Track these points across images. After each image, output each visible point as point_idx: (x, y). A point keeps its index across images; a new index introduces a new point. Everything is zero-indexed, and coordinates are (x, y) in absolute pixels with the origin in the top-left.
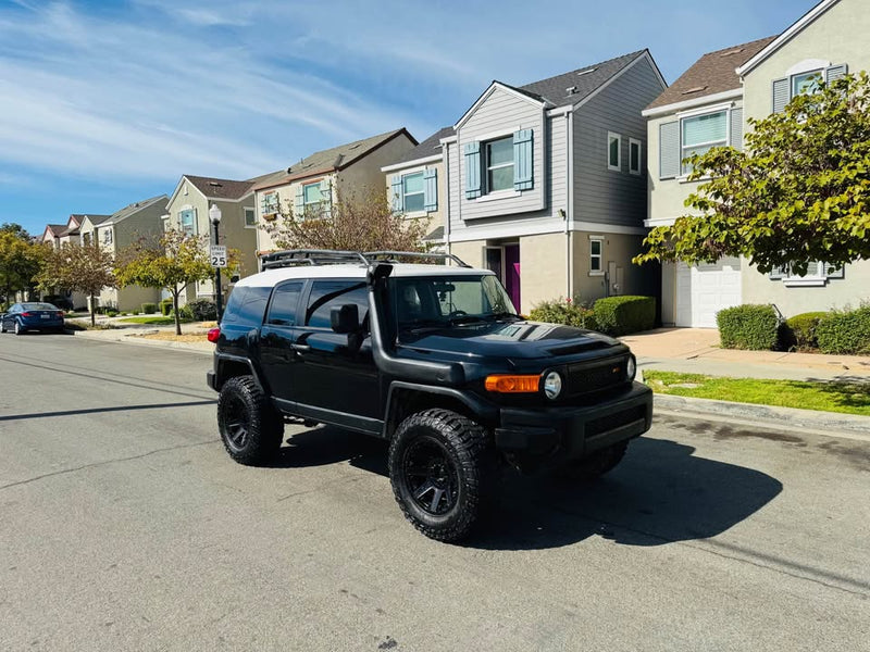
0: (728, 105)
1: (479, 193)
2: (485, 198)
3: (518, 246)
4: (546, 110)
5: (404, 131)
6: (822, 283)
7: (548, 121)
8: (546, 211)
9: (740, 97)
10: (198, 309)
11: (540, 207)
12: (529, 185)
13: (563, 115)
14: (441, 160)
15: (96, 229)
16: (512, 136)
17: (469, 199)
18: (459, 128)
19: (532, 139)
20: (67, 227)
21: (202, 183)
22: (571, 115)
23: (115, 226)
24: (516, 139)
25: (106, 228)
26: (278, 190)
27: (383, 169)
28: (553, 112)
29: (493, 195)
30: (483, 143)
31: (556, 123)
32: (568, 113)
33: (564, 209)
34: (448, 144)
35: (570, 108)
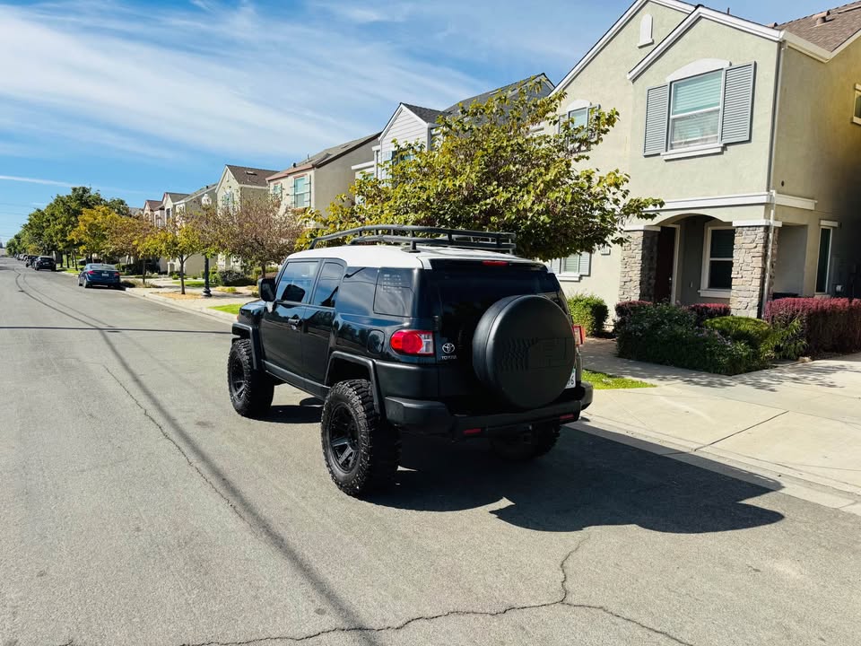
4: (430, 129)
6: (577, 279)
7: (431, 138)
10: (225, 276)
14: (373, 166)
15: (175, 206)
18: (381, 140)
20: (162, 202)
21: (234, 169)
23: (186, 203)
25: (181, 205)
26: (282, 181)
27: (354, 168)
28: (434, 132)
30: (394, 153)
34: (378, 151)
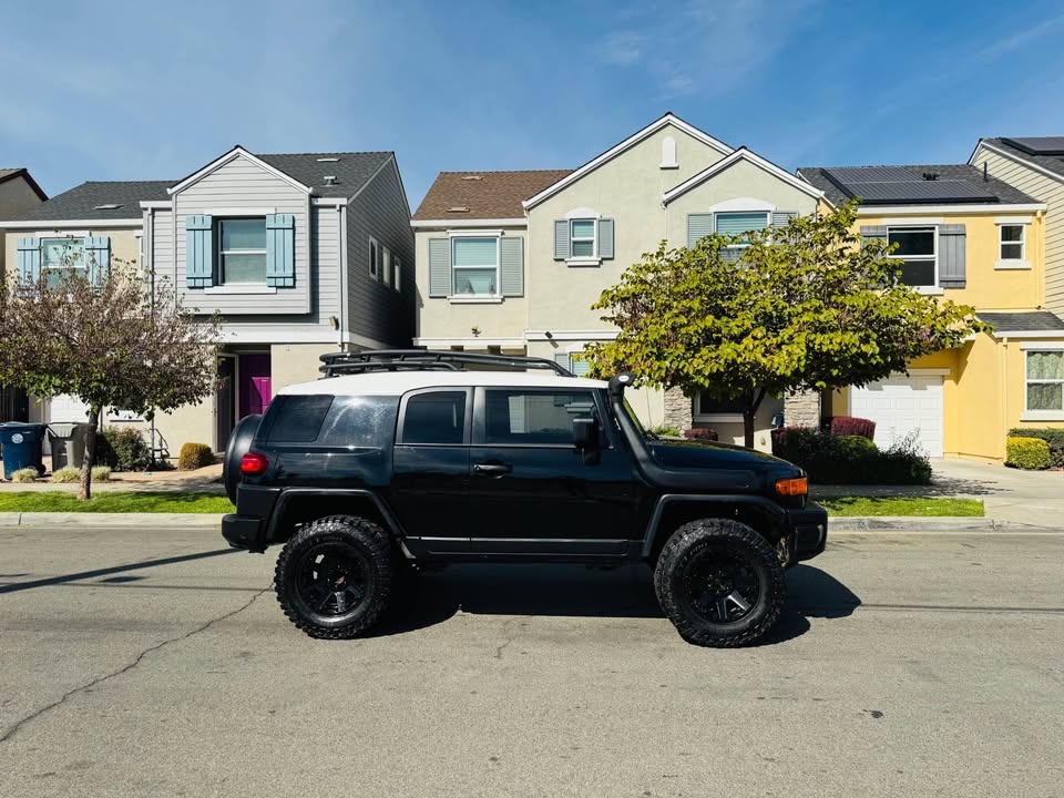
0: (498, 233)
1: (209, 282)
2: (217, 289)
3: (270, 356)
4: (312, 196)
5: (23, 173)
7: (314, 211)
8: (311, 317)
9: (524, 227)
11: (306, 310)
12: (289, 282)
13: (334, 207)
14: (137, 228)
16: (264, 217)
17: (191, 288)
18: (177, 193)
19: (294, 228)
22: (344, 209)
24: (269, 223)
28: (321, 201)
29: (228, 287)
30: (216, 219)
31: (322, 214)
32: (341, 206)
33: (338, 316)
34: (154, 210)
35: (344, 201)
